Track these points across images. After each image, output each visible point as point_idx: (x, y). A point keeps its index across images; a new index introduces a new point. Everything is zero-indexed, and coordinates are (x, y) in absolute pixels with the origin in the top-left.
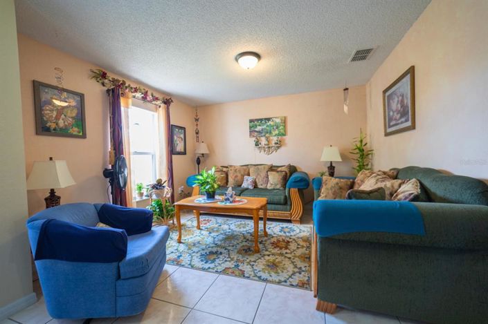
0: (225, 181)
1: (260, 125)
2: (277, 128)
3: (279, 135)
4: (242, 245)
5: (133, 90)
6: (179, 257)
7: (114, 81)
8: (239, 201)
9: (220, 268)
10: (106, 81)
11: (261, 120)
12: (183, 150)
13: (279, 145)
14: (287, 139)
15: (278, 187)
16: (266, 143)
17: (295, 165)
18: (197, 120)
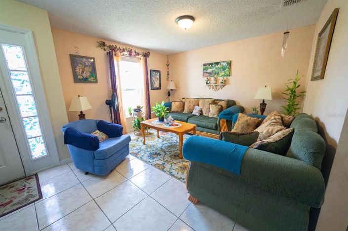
0: (182, 109)
1: (211, 68)
2: (224, 70)
3: (224, 76)
4: (175, 152)
5: (122, 50)
6: (139, 152)
7: (110, 47)
8: (176, 125)
9: (154, 163)
10: (106, 48)
11: (212, 64)
12: (158, 86)
13: (224, 83)
14: (231, 79)
15: (215, 116)
16: (214, 82)
17: (234, 100)
18: (168, 65)
